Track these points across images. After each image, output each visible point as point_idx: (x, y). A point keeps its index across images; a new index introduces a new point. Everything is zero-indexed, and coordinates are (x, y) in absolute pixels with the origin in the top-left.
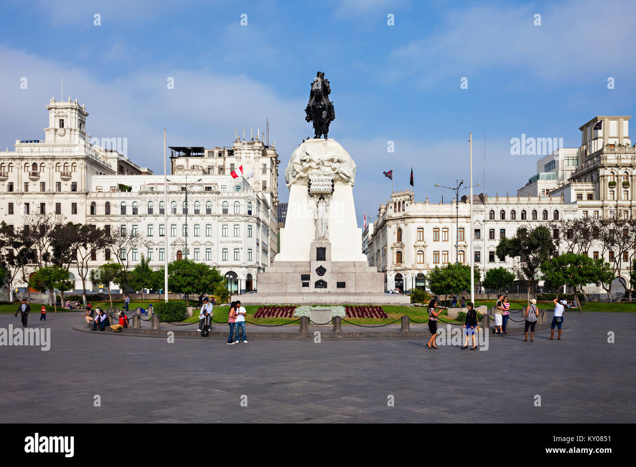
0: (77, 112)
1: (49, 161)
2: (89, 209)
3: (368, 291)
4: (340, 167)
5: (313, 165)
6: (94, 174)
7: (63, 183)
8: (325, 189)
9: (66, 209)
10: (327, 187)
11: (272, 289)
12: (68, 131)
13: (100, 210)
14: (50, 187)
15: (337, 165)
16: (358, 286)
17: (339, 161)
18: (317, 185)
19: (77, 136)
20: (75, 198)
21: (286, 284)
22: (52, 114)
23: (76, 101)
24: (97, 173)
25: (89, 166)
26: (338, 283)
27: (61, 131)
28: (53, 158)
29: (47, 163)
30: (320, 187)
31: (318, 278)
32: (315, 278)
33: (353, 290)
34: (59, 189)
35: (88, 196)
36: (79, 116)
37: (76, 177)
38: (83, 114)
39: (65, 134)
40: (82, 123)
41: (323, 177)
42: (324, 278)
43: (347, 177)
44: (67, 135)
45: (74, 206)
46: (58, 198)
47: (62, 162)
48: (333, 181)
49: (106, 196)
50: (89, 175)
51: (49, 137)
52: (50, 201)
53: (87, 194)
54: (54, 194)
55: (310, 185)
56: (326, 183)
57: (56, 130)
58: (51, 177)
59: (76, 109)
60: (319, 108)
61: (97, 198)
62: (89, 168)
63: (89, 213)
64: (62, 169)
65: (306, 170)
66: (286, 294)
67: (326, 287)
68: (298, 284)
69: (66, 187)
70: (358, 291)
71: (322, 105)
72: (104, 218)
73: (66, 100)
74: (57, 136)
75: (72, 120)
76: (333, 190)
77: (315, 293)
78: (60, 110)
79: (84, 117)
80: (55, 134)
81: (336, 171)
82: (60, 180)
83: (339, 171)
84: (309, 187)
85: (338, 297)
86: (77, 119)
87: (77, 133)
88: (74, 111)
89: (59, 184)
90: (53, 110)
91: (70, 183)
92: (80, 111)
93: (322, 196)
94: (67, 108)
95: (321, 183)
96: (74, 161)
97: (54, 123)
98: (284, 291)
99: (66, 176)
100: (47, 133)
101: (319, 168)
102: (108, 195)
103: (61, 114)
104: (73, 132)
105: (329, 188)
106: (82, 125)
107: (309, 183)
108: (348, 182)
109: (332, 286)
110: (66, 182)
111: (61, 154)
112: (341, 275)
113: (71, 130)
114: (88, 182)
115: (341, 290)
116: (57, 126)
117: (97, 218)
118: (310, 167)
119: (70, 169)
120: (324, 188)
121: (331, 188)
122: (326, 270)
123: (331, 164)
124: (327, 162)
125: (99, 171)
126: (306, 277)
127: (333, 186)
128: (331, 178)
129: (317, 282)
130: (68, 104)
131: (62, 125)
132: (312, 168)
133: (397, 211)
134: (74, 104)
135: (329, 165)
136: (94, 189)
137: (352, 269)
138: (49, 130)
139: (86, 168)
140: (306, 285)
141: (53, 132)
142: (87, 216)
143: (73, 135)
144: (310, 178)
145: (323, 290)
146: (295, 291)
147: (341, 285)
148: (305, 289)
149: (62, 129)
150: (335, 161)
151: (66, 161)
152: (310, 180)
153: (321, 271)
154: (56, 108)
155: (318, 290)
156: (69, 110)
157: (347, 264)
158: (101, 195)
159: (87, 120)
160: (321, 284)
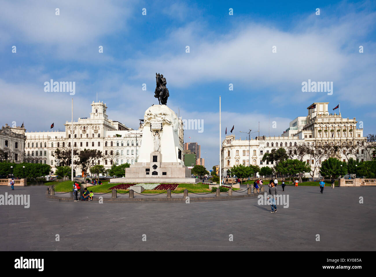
0: (102, 106)
1: (90, 126)
2: (105, 144)
3: (177, 176)
4: (165, 118)
5: (152, 116)
6: (107, 131)
7: (95, 134)
9: (96, 144)
10: (159, 127)
11: (132, 176)
12: (99, 114)
13: (109, 144)
14: (90, 136)
15: (164, 116)
16: (173, 174)
17: (164, 114)
18: (154, 126)
19: (102, 116)
20: (99, 140)
21: (139, 173)
22: (93, 107)
23: (102, 102)
24: (109, 130)
25: (105, 127)
26: (163, 173)
27: (96, 114)
28: (91, 125)
29: (89, 126)
30: (156, 127)
31: (154, 170)
32: (152, 170)
33: (170, 176)
34: (94, 137)
35: (104, 139)
36: (103, 108)
37: (100, 132)
38: (105, 107)
39: (98, 115)
40: (104, 111)
41: (157, 122)
42: (157, 170)
43: (169, 122)
44: (99, 115)
45: (99, 143)
46: (93, 140)
47: (95, 126)
48: (161, 124)
49: (111, 139)
50: (105, 131)
51: (92, 116)
52: (90, 141)
53: (104, 138)
54: (91, 138)
55: (151, 126)
56: (159, 125)
57: (94, 114)
58: (90, 132)
59: (102, 105)
60: (159, 90)
61: (108, 140)
62: (105, 128)
63: (105, 146)
64: (94, 129)
65: (149, 119)
66: (138, 178)
67: (157, 175)
68: (144, 173)
69: (96, 136)
70: (172, 177)
71: (160, 89)
72: (110, 148)
73: (98, 102)
74: (95, 116)
75: (100, 110)
76: (162, 128)
77: (152, 177)
78: (96, 106)
79: (106, 108)
80: (94, 115)
81: (163, 119)
82: (94, 133)
83: (165, 119)
84: (151, 127)
85: (160, 179)
86: (102, 110)
87: (102, 114)
88: (101, 106)
89: (93, 135)
90: (93, 106)
91: (97, 134)
92: (104, 106)
93: (157, 131)
94: (98, 105)
95: (156, 125)
96: (99, 125)
97: (94, 111)
98: (138, 177)
99: (96, 131)
100: (91, 115)
101: (155, 118)
102: (112, 139)
103: (96, 107)
104: (101, 114)
105: (160, 127)
106: (105, 112)
107: (150, 125)
108: (170, 124)
109: (160, 174)
110: (96, 134)
111: (94, 123)
112: (164, 169)
113: (100, 113)
114: (104, 134)
115: (164, 176)
116: (95, 112)
117: (108, 148)
118: (151, 117)
119: (97, 128)
120: (158, 127)
121: (161, 127)
122: (157, 167)
123: (161, 116)
124: (159, 115)
125: (110, 129)
126: (148, 170)
127: (162, 126)
128: (161, 122)
129: (153, 172)
130: (99, 103)
131: (97, 112)
132: (152, 118)
133: (228, 143)
134: (101, 103)
135: (160, 116)
136: (107, 137)
137: (171, 166)
138: (91, 114)
139: (104, 128)
140: (148, 174)
141: (93, 114)
142: (104, 147)
143: (100, 116)
144: (151, 123)
145: (156, 176)
146: (143, 177)
147: (164, 174)
148: (147, 176)
149: (97, 113)
150: (162, 114)
151: (96, 125)
152: (151, 124)
153: (155, 167)
154: (94, 105)
155: (154, 176)
156: (99, 106)
157: (169, 164)
158: (109, 139)
159: (107, 110)
160: (155, 173)
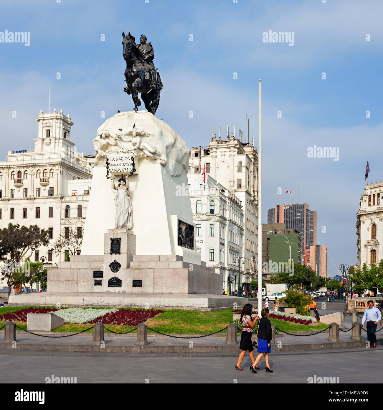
0: (61, 122)
1: (31, 169)
2: (63, 212)
3: (168, 291)
4: (141, 142)
5: (111, 141)
6: (70, 179)
7: (42, 188)
8: (125, 169)
9: (45, 212)
10: (126, 167)
11: (63, 288)
12: (53, 140)
13: (73, 213)
14: (32, 193)
15: (138, 139)
16: (157, 285)
17: (138, 135)
18: (116, 165)
19: (61, 144)
20: (52, 202)
21: (77, 282)
22: (40, 125)
23: (61, 111)
24: (74, 178)
25: (65, 171)
26: (134, 281)
27: (47, 140)
28: (34, 166)
29: (29, 170)
30: (120, 167)
31: (112, 275)
32: (108, 275)
33: (150, 290)
34: (39, 195)
35: (63, 200)
36: (64, 125)
37: (53, 182)
38: (68, 124)
39: (50, 143)
40: (66, 133)
41: (122, 155)
42: (119, 275)
43: (152, 153)
44: (53, 144)
45: (51, 209)
46: (38, 203)
47: (42, 169)
48: (133, 159)
49: (79, 199)
50: (65, 180)
51: (38, 146)
52: (31, 206)
53: (62, 198)
54: (35, 199)
55: (108, 164)
56: (126, 162)
57: (43, 140)
58: (32, 184)
59: (61, 119)
60: (131, 76)
61: (71, 201)
62: (65, 174)
63: (63, 216)
64: (41, 175)
65: (105, 147)
66: (77, 294)
67: (121, 286)
68: (90, 282)
69: (45, 192)
70: (156, 291)
71: (133, 72)
72: (76, 220)
73: (52, 112)
74: (44, 145)
75: (57, 130)
76: (134, 170)
77: (108, 293)
78: (47, 121)
79: (69, 126)
80: (42, 144)
81: (136, 147)
82: (39, 186)
83: (141, 147)
84: (108, 168)
85: (122, 298)
86: (61, 129)
87: (61, 141)
88: (59, 121)
89: (39, 190)
90: (41, 121)
91: (48, 188)
92: (64, 121)
93: (122, 178)
94: (52, 119)
95: (120, 162)
96: (51, 167)
97: (42, 133)
98: (75, 290)
99: (45, 182)
100: (36, 143)
101: (116, 145)
102: (80, 198)
103: (48, 125)
104: (57, 141)
105: (129, 167)
106: (67, 134)
107: (107, 163)
108: (156, 159)
109: (127, 285)
110: (44, 188)
111: (41, 162)
112: (137, 271)
113: (56, 139)
114: (63, 187)
115: (137, 289)
116: (45, 136)
117: (70, 221)
118: (108, 144)
119: (48, 174)
120: (124, 167)
121: (131, 167)
122: (120, 266)
123: (130, 138)
124: (127, 137)
125: (77, 176)
126: (98, 274)
127: (133, 164)
128: (131, 155)
129: (110, 279)
130: (54, 115)
131: (48, 135)
132: (111, 145)
133: (371, 204)
134: (58, 115)
135: (128, 140)
136: (70, 194)
137: (153, 265)
138: (37, 141)
139: (62, 173)
140: (98, 283)
141: (41, 141)
142: (61, 219)
143: (57, 144)
144: (108, 157)
145: (116, 289)
146: (87, 291)
147: (137, 283)
148: (98, 288)
149: (48, 139)
150: (134, 134)
151: (44, 168)
152: (108, 160)
153: (115, 266)
154: (43, 120)
155: (112, 289)
156: (55, 120)
157: (151, 258)
158: (74, 198)
159: (72, 129)
160: (115, 282)
